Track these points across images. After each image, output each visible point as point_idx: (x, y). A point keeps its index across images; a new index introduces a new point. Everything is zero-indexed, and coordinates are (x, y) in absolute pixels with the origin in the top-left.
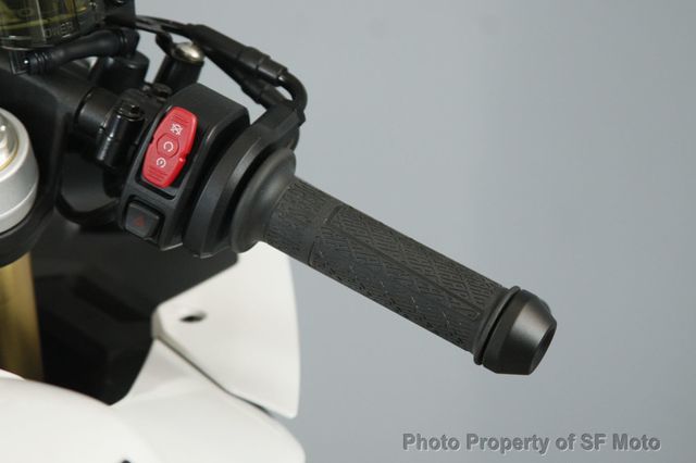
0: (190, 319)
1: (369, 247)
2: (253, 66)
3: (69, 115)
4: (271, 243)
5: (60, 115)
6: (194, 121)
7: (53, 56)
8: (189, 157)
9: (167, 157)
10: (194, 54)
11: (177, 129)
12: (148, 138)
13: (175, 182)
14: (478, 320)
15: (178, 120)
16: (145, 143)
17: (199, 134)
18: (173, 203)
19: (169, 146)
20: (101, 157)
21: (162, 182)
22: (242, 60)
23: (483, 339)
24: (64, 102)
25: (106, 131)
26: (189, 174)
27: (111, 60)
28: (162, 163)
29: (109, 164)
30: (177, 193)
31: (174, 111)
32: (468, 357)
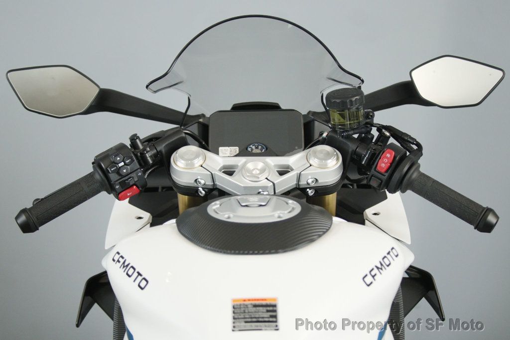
0: (375, 214)
1: (443, 193)
2: (406, 138)
3: (353, 150)
4: (413, 191)
5: (350, 150)
6: (394, 153)
7: (350, 133)
8: (391, 164)
9: (385, 163)
10: (388, 134)
11: (388, 155)
12: (379, 157)
13: (386, 172)
14: (476, 216)
15: (388, 153)
16: (378, 160)
17: (395, 157)
18: (385, 178)
19: (386, 160)
20: (363, 163)
21: (383, 171)
22: (402, 136)
23: (478, 222)
24: (352, 147)
25: (365, 156)
26: (391, 169)
27: (363, 135)
28: (383, 165)
29: (365, 165)
30: (387, 174)
31: (388, 150)
32: (472, 227)
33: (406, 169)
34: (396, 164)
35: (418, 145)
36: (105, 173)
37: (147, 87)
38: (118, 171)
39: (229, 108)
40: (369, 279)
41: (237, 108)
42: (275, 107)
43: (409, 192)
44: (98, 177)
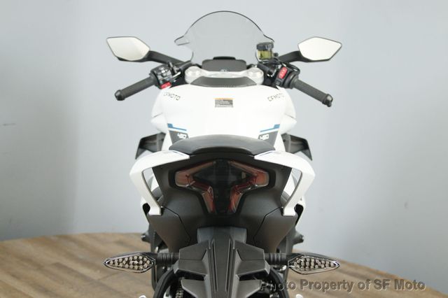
8: (285, 75)
13: (283, 78)
17: (286, 72)
21: (281, 78)
26: (285, 77)
28: (281, 75)
30: (283, 80)
33: (291, 77)
34: (287, 75)
35: (299, 70)
36: (156, 75)
37: (175, 41)
38: (162, 75)
39: (211, 58)
40: (270, 99)
41: (215, 58)
42: (233, 59)
43: (294, 89)
44: (153, 77)
